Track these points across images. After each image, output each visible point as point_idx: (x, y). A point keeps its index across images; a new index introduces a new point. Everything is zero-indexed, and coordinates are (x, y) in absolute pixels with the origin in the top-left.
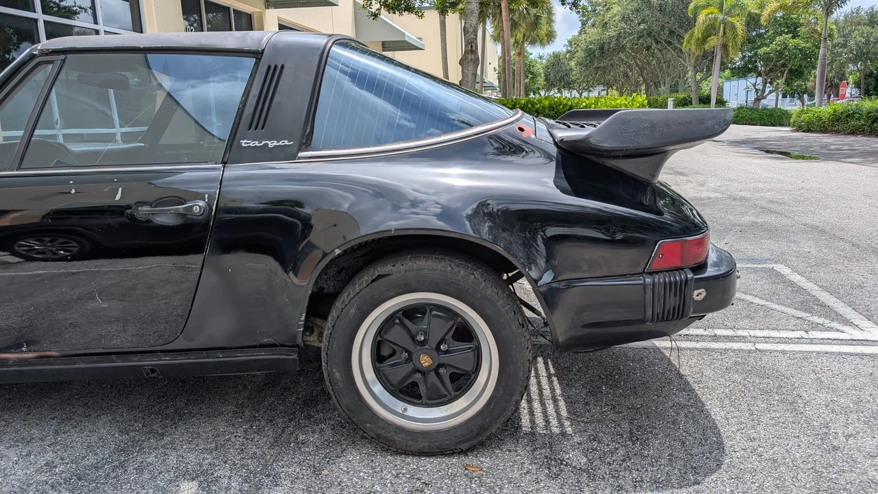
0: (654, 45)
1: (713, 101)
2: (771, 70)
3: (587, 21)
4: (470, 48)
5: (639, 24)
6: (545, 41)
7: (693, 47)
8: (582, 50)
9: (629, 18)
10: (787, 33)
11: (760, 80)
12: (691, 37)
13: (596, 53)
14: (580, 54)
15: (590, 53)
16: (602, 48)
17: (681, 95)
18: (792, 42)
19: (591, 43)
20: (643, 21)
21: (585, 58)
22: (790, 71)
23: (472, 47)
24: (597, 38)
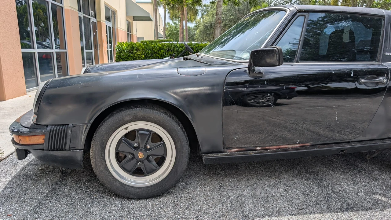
3: (204, 13)
4: (219, 21)
6: (193, 21)
8: (203, 26)
9: (225, 13)
13: (208, 27)
14: (202, 27)
15: (206, 27)
16: (211, 26)
19: (206, 23)
20: (232, 15)
21: (204, 29)
23: (220, 21)
24: (209, 21)
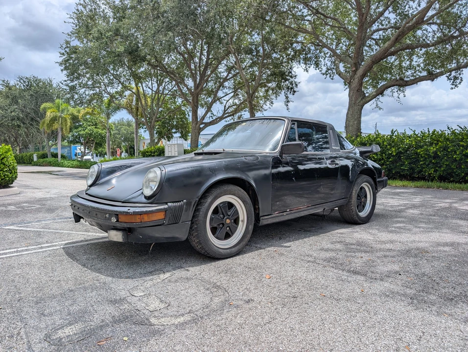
0: (22, 125)
1: (59, 156)
2: (87, 142)
5: (11, 112)
7: (46, 128)
10: (92, 126)
11: (82, 147)
12: (44, 123)
17: (41, 152)
18: (95, 130)
22: (96, 143)
